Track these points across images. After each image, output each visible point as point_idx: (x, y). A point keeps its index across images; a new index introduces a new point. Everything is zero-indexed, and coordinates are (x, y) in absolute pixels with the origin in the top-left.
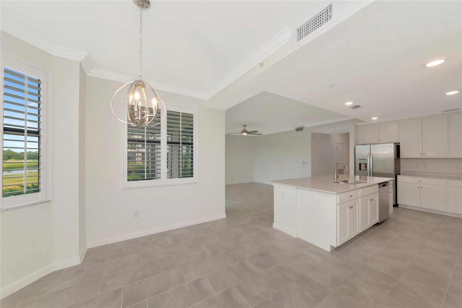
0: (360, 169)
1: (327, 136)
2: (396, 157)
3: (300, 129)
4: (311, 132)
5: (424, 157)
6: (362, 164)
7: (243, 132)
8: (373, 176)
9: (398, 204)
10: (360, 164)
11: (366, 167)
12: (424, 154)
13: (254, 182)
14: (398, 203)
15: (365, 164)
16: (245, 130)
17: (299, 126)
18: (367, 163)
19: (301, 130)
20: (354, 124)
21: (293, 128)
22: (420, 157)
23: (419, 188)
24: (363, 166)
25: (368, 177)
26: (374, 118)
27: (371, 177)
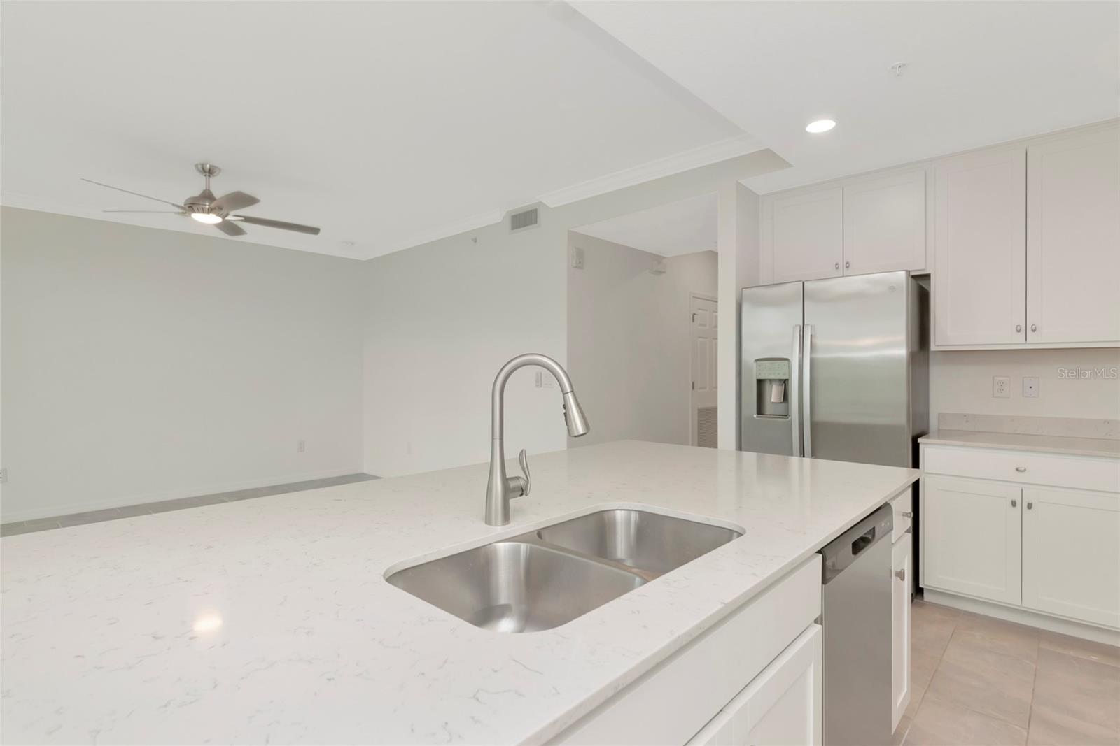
0: (760, 411)
1: (654, 263)
2: (916, 348)
3: (524, 219)
4: (569, 231)
5: (1035, 341)
6: (770, 380)
7: (192, 205)
8: (814, 454)
9: (922, 589)
10: (760, 382)
11: (786, 397)
12: (1034, 331)
13: (363, 474)
14: (921, 586)
15: (781, 380)
16: (207, 196)
17: (522, 203)
18: (790, 375)
19: (532, 224)
20: (738, 184)
21: (497, 215)
22: (1016, 341)
23: (1019, 503)
24: (773, 394)
25: (795, 460)
26: (821, 126)
27: (807, 460)
